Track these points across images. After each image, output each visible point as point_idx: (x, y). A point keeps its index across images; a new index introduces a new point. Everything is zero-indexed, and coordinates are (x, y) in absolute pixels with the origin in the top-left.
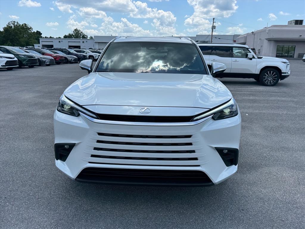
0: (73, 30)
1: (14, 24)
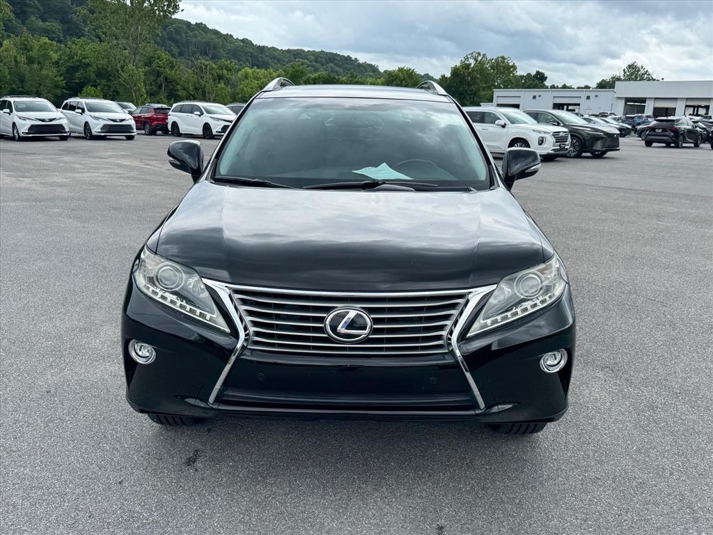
0: (625, 66)
1: (476, 60)
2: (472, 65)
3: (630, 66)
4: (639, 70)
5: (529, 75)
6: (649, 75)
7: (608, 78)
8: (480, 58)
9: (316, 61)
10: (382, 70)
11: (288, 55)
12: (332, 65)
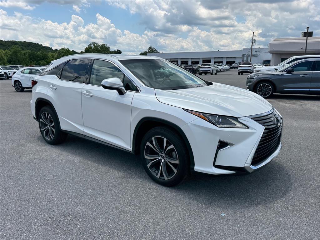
0: (148, 48)
1: (94, 45)
2: (93, 47)
3: (150, 48)
4: (153, 49)
5: (115, 51)
6: (156, 51)
7: (143, 52)
8: (95, 44)
9: (22, 45)
10: (54, 49)
11: (8, 43)
12: (30, 47)
